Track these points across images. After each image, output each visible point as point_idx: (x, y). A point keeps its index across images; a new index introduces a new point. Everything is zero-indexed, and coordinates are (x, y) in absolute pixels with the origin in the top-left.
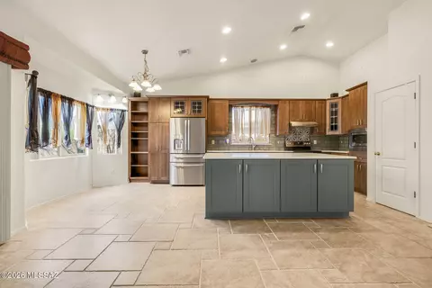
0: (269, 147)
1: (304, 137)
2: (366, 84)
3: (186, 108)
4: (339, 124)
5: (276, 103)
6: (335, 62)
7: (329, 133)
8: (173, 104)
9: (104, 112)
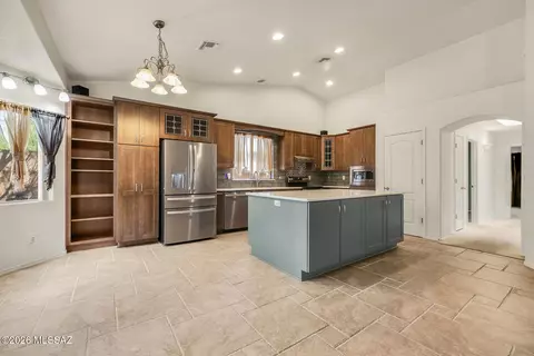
0: (272, 183)
1: (301, 172)
2: (374, 126)
3: (183, 126)
4: (333, 160)
5: (282, 134)
6: (324, 101)
7: (323, 168)
8: (163, 118)
9: (17, 116)
